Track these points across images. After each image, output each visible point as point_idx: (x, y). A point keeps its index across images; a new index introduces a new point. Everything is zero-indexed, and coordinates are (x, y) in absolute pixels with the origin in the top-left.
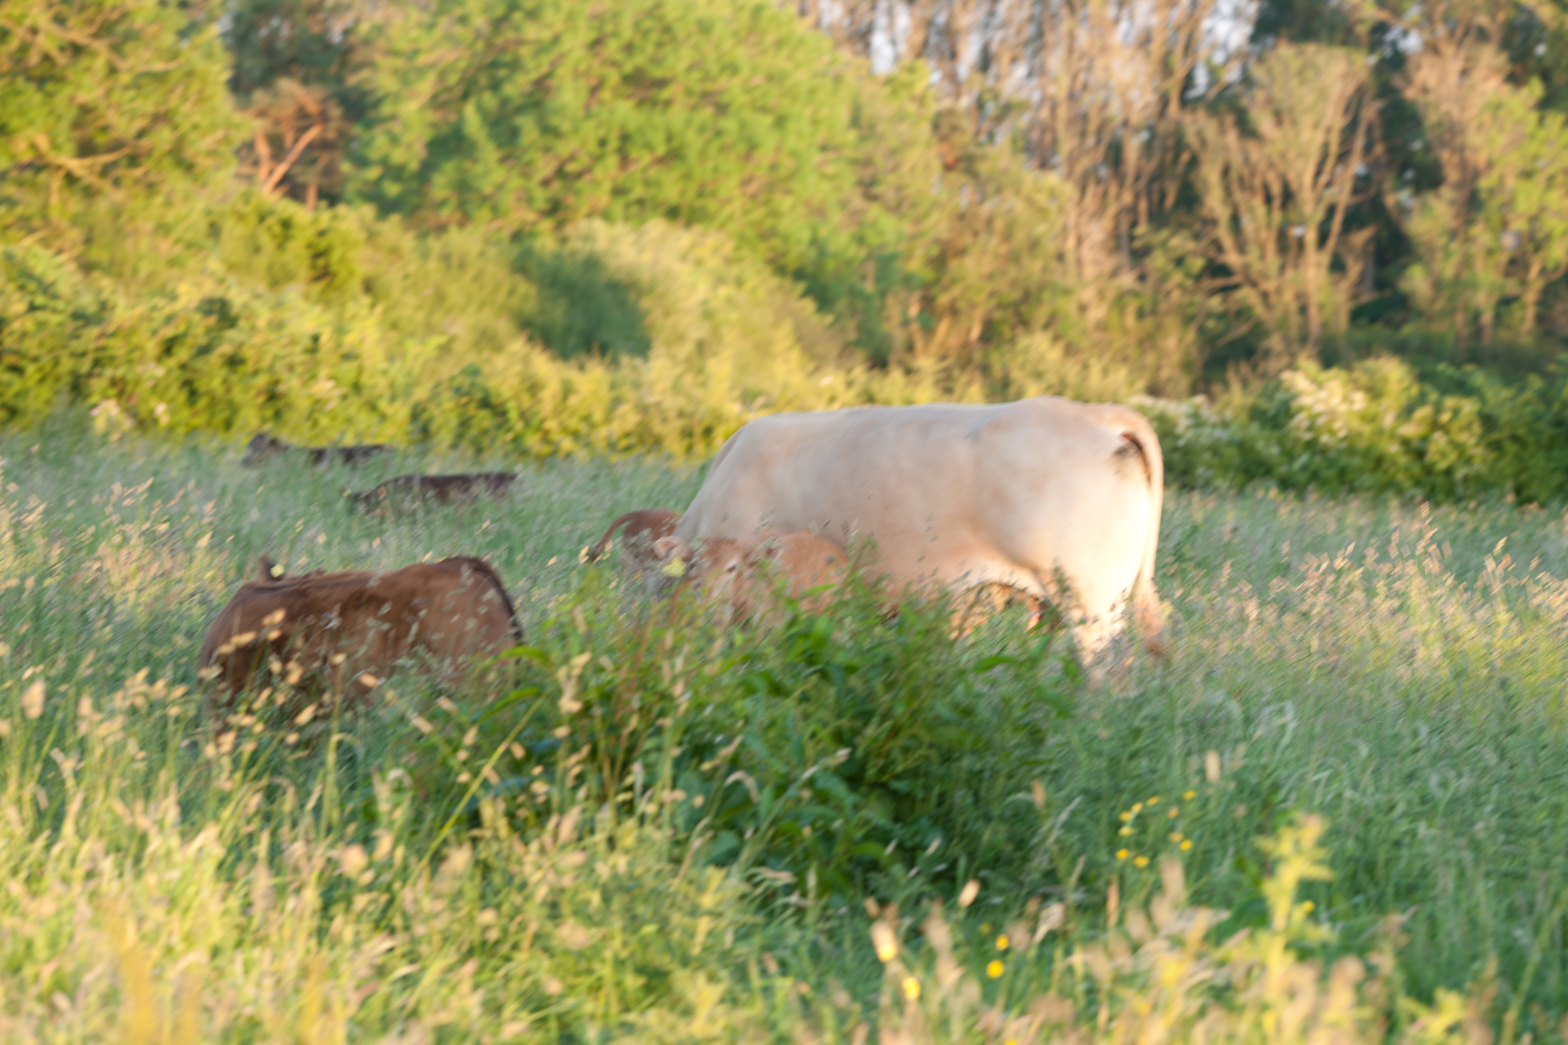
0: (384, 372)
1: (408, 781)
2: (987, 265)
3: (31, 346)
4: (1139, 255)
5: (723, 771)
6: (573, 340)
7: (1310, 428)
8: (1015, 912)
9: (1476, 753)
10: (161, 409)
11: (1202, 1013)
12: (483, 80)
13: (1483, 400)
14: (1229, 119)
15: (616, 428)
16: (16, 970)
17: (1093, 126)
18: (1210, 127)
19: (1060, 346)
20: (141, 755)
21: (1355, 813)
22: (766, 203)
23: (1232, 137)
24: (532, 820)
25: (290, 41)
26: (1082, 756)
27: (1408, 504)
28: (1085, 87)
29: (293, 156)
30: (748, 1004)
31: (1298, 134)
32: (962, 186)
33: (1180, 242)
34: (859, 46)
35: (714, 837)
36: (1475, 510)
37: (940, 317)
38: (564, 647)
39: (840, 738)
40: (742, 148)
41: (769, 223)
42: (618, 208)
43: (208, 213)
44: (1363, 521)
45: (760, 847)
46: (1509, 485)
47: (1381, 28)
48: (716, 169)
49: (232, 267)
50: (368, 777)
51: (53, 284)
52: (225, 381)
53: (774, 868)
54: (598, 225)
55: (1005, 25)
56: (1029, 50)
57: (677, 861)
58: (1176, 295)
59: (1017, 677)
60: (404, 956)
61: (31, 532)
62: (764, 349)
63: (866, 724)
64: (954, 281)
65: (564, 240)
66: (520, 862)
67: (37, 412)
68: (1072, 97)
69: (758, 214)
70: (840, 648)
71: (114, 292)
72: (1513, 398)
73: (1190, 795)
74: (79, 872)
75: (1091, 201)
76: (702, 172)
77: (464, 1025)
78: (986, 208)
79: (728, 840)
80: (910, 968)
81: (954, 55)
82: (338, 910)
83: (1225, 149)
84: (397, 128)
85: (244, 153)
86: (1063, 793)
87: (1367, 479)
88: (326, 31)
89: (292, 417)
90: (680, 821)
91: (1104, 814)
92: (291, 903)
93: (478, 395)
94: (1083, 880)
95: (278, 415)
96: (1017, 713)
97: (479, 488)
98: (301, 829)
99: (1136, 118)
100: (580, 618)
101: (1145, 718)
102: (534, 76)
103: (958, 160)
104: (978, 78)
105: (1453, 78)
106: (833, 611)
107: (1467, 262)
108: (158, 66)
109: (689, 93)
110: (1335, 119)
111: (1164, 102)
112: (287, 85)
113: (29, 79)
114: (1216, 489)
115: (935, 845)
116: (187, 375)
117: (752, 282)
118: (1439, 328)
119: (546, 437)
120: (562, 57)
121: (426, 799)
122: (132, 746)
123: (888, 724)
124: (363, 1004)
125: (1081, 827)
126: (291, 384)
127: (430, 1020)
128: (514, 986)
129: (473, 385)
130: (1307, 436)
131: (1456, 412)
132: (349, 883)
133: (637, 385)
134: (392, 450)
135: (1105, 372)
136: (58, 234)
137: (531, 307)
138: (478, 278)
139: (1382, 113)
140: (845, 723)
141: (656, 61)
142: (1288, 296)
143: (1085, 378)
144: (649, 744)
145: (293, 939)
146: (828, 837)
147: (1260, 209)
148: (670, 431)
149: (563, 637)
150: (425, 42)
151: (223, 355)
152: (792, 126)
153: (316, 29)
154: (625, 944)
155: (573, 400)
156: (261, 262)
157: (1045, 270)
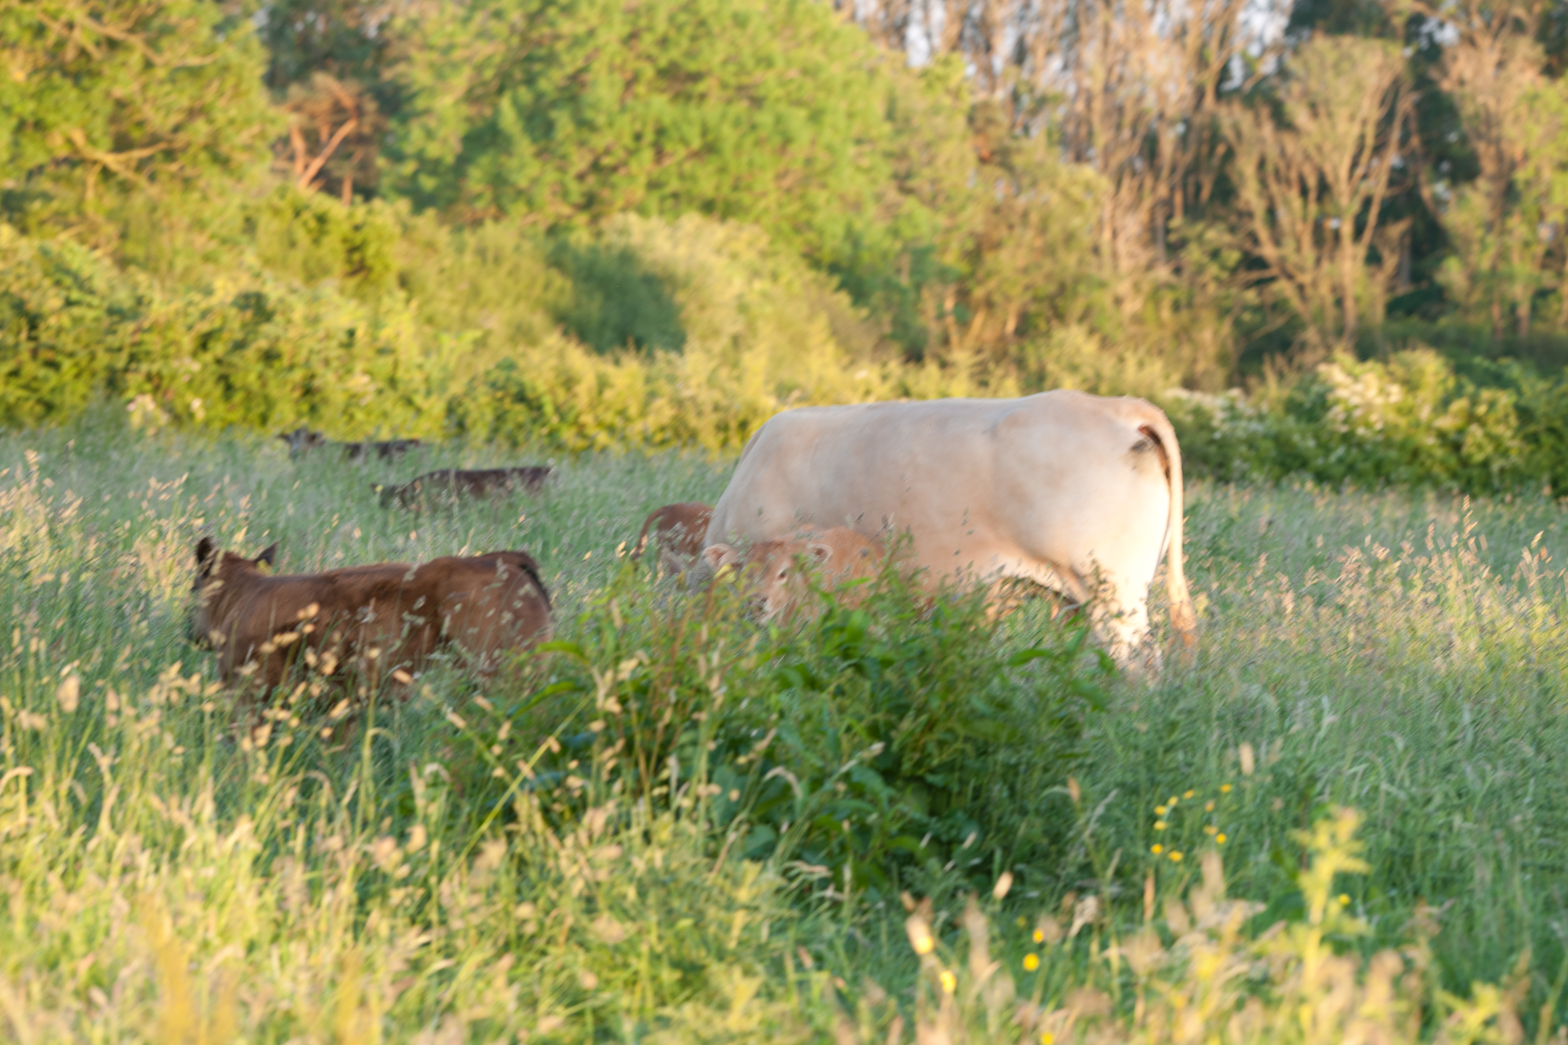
0: (420, 367)
1: (444, 775)
2: (1022, 258)
3: (67, 342)
4: (1174, 248)
5: (757, 766)
6: (608, 334)
7: (1345, 422)
8: (1051, 906)
9: (1513, 746)
10: (197, 404)
11: (1240, 1005)
12: (518, 74)
13: (1519, 392)
14: (1265, 112)
15: (651, 422)
16: (53, 966)
17: (1129, 117)
18: (1245, 120)
19: (1096, 338)
20: (178, 750)
21: (1392, 804)
22: (802, 197)
23: (1267, 129)
24: (567, 814)
25: (325, 36)
26: (1118, 749)
27: (1444, 496)
28: (1121, 79)
29: (328, 151)
30: (784, 998)
31: (1333, 126)
32: (997, 179)
33: (1215, 235)
34: (895, 40)
35: (750, 832)
36: (1512, 503)
37: (975, 312)
38: (599, 641)
39: (875, 732)
40: (777, 141)
41: (804, 216)
42: (653, 202)
43: (244, 207)
44: (1399, 513)
45: (796, 840)
46: (1546, 477)
47: (1417, 20)
48: (751, 163)
49: (267, 262)
50: (404, 772)
51: (90, 278)
52: (261, 376)
53: (809, 862)
54: (633, 218)
55: (1040, 18)
56: (1065, 43)
57: (713, 855)
58: (1212, 288)
59: (1053, 670)
60: (439, 951)
61: (67, 527)
62: (799, 343)
63: (901, 718)
64: (989, 275)
65: (599, 234)
66: (556, 856)
67: (73, 407)
68: (1107, 89)
69: (792, 208)
70: (876, 642)
71: (150, 287)
72: (1550, 390)
73: (1226, 788)
74: (116, 868)
75: (1126, 194)
76: (737, 166)
77: (499, 1018)
78: (1022, 201)
79: (764, 834)
80: (946, 962)
81: (989, 48)
82: (373, 905)
83: (1262, 141)
84: (432, 123)
85: (279, 147)
86: (1099, 787)
87: (1404, 472)
88: (362, 25)
89: (327, 412)
90: (715, 815)
91: (1140, 807)
92: (327, 898)
93: (514, 390)
94: (1119, 873)
95: (313, 409)
96: (1053, 706)
97: (514, 482)
98: (337, 824)
99: (1171, 111)
100: (616, 612)
101: (1180, 712)
102: (569, 70)
103: (993, 153)
104: (1013, 70)
105: (1489, 70)
106: (867, 605)
107: (1503, 255)
108: (193, 61)
109: (724, 86)
110: (1371, 111)
111: (1200, 93)
112: (322, 79)
113: (65, 74)
114: (1252, 482)
115: (971, 839)
116: (223, 370)
117: (787, 274)
118: (1476, 320)
119: (581, 431)
120: (597, 50)
121: (462, 794)
122: (169, 741)
123: (923, 718)
124: (399, 997)
125: (1118, 820)
126: (327, 379)
127: (466, 1014)
128: (548, 980)
129: (508, 379)
130: (1344, 429)
131: (1492, 405)
132: (385, 877)
133: (672, 379)
134: (429, 446)
135: (1141, 365)
136: (94, 229)
137: (566, 301)
138: (513, 272)
139: (1418, 106)
140: (880, 716)
141: (691, 54)
142: (1324, 289)
143: (1121, 372)
144: (684, 738)
145: (328, 935)
146: (863, 831)
147: (1296, 202)
148: (705, 425)
149: (599, 631)
150: (462, 37)
151: (259, 350)
152: (827, 120)
153: (351, 24)
154: (660, 938)
155: (608, 394)
156: (297, 257)
157: (1081, 262)
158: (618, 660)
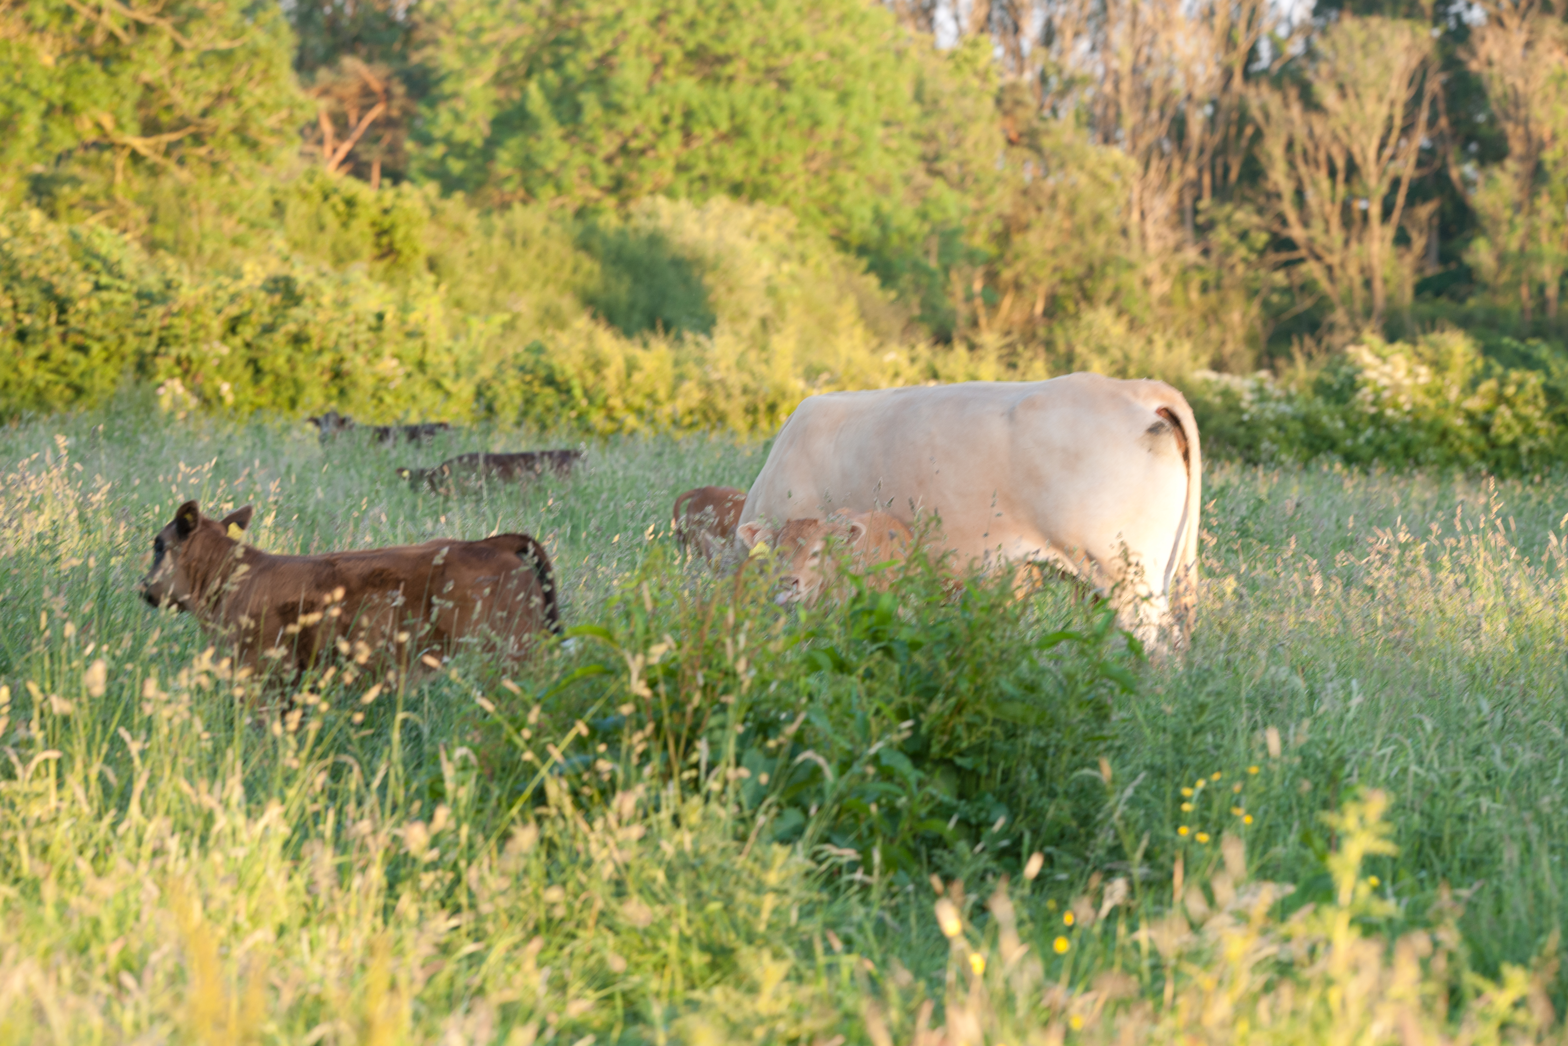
0: (449, 350)
1: (473, 759)
2: (1051, 240)
3: (96, 326)
4: (1203, 230)
5: (786, 749)
6: (637, 317)
7: (1374, 403)
8: (1081, 889)
9: (1542, 727)
10: (225, 388)
11: (1268, 988)
12: (547, 58)
13: (1548, 374)
14: (1293, 93)
15: (680, 405)
16: (83, 949)
17: (1156, 101)
18: (1274, 101)
19: (1125, 319)
20: (206, 736)
21: (1421, 787)
22: (830, 179)
23: (1296, 110)
24: (597, 798)
25: (353, 20)
26: (1147, 731)
27: (1473, 478)
28: (1149, 61)
29: (356, 135)
30: (815, 980)
31: (1362, 108)
32: (1025, 161)
33: (1244, 216)
34: (922, 22)
35: (779, 815)
36: (1541, 483)
37: (1004, 292)
38: (628, 625)
39: (903, 714)
40: (806, 123)
41: (832, 199)
42: (681, 185)
43: (273, 191)
44: (1428, 495)
45: (825, 824)
48: (779, 146)
49: (296, 246)
50: (434, 756)
51: (119, 262)
52: (290, 360)
53: (837, 846)
54: (661, 201)
56: (1092, 25)
57: (742, 839)
58: (1240, 269)
59: (1082, 653)
60: (468, 934)
61: (96, 512)
62: (828, 325)
63: (930, 700)
64: (1017, 257)
65: (627, 217)
66: (586, 840)
67: (103, 391)
68: (1135, 71)
69: (822, 190)
70: (906, 624)
71: (179, 271)
73: (1253, 770)
74: (146, 851)
75: (1154, 176)
76: (766, 149)
77: (529, 1002)
78: (1050, 183)
79: (793, 816)
80: (975, 945)
81: (1017, 29)
82: (403, 889)
83: (1290, 122)
84: (461, 106)
85: (308, 131)
86: (1128, 769)
87: (1432, 453)
88: (389, 9)
89: (356, 395)
90: (744, 799)
91: (1169, 789)
92: (357, 882)
93: (543, 373)
94: (1148, 856)
95: (342, 392)
96: (1082, 688)
97: (544, 466)
98: (367, 808)
99: (1199, 92)
100: (646, 595)
101: (1209, 694)
102: (597, 53)
103: (1021, 135)
104: (1041, 51)
105: (1518, 51)
106: (896, 588)
107: (1531, 235)
108: (223, 44)
109: (752, 68)
110: (1399, 91)
111: (1228, 74)
112: (350, 63)
113: (94, 58)
114: (1281, 463)
115: (1000, 822)
116: (252, 354)
117: (815, 257)
118: (1504, 301)
119: (610, 416)
120: (625, 33)
121: (491, 777)
122: (198, 725)
123: (952, 701)
124: (429, 981)
125: (1147, 802)
126: (356, 362)
127: (496, 997)
128: (578, 963)
129: (537, 362)
130: (1373, 410)
131: (1520, 386)
132: (414, 861)
133: (701, 362)
134: (458, 429)
135: (1169, 346)
136: (123, 213)
137: (594, 284)
138: (541, 256)
139: (1446, 86)
140: (909, 699)
141: (719, 37)
142: (1353, 270)
143: (1149, 354)
144: (713, 722)
145: (358, 917)
146: (892, 814)
147: (1325, 184)
148: (734, 408)
149: (628, 615)
150: (489, 20)
151: (287, 334)
152: (855, 102)
153: (380, 7)
154: (690, 922)
155: (637, 377)
156: (325, 241)
157: (1109, 244)
158: (647, 644)
